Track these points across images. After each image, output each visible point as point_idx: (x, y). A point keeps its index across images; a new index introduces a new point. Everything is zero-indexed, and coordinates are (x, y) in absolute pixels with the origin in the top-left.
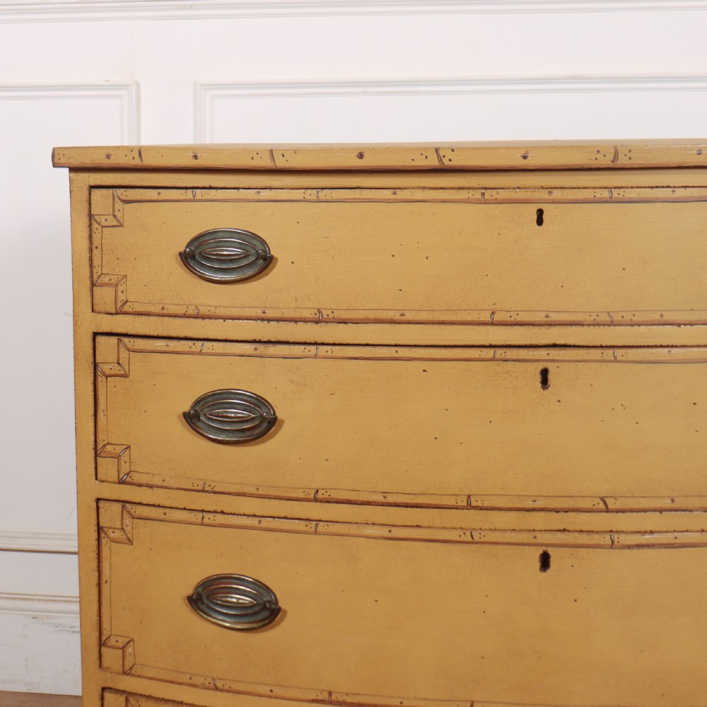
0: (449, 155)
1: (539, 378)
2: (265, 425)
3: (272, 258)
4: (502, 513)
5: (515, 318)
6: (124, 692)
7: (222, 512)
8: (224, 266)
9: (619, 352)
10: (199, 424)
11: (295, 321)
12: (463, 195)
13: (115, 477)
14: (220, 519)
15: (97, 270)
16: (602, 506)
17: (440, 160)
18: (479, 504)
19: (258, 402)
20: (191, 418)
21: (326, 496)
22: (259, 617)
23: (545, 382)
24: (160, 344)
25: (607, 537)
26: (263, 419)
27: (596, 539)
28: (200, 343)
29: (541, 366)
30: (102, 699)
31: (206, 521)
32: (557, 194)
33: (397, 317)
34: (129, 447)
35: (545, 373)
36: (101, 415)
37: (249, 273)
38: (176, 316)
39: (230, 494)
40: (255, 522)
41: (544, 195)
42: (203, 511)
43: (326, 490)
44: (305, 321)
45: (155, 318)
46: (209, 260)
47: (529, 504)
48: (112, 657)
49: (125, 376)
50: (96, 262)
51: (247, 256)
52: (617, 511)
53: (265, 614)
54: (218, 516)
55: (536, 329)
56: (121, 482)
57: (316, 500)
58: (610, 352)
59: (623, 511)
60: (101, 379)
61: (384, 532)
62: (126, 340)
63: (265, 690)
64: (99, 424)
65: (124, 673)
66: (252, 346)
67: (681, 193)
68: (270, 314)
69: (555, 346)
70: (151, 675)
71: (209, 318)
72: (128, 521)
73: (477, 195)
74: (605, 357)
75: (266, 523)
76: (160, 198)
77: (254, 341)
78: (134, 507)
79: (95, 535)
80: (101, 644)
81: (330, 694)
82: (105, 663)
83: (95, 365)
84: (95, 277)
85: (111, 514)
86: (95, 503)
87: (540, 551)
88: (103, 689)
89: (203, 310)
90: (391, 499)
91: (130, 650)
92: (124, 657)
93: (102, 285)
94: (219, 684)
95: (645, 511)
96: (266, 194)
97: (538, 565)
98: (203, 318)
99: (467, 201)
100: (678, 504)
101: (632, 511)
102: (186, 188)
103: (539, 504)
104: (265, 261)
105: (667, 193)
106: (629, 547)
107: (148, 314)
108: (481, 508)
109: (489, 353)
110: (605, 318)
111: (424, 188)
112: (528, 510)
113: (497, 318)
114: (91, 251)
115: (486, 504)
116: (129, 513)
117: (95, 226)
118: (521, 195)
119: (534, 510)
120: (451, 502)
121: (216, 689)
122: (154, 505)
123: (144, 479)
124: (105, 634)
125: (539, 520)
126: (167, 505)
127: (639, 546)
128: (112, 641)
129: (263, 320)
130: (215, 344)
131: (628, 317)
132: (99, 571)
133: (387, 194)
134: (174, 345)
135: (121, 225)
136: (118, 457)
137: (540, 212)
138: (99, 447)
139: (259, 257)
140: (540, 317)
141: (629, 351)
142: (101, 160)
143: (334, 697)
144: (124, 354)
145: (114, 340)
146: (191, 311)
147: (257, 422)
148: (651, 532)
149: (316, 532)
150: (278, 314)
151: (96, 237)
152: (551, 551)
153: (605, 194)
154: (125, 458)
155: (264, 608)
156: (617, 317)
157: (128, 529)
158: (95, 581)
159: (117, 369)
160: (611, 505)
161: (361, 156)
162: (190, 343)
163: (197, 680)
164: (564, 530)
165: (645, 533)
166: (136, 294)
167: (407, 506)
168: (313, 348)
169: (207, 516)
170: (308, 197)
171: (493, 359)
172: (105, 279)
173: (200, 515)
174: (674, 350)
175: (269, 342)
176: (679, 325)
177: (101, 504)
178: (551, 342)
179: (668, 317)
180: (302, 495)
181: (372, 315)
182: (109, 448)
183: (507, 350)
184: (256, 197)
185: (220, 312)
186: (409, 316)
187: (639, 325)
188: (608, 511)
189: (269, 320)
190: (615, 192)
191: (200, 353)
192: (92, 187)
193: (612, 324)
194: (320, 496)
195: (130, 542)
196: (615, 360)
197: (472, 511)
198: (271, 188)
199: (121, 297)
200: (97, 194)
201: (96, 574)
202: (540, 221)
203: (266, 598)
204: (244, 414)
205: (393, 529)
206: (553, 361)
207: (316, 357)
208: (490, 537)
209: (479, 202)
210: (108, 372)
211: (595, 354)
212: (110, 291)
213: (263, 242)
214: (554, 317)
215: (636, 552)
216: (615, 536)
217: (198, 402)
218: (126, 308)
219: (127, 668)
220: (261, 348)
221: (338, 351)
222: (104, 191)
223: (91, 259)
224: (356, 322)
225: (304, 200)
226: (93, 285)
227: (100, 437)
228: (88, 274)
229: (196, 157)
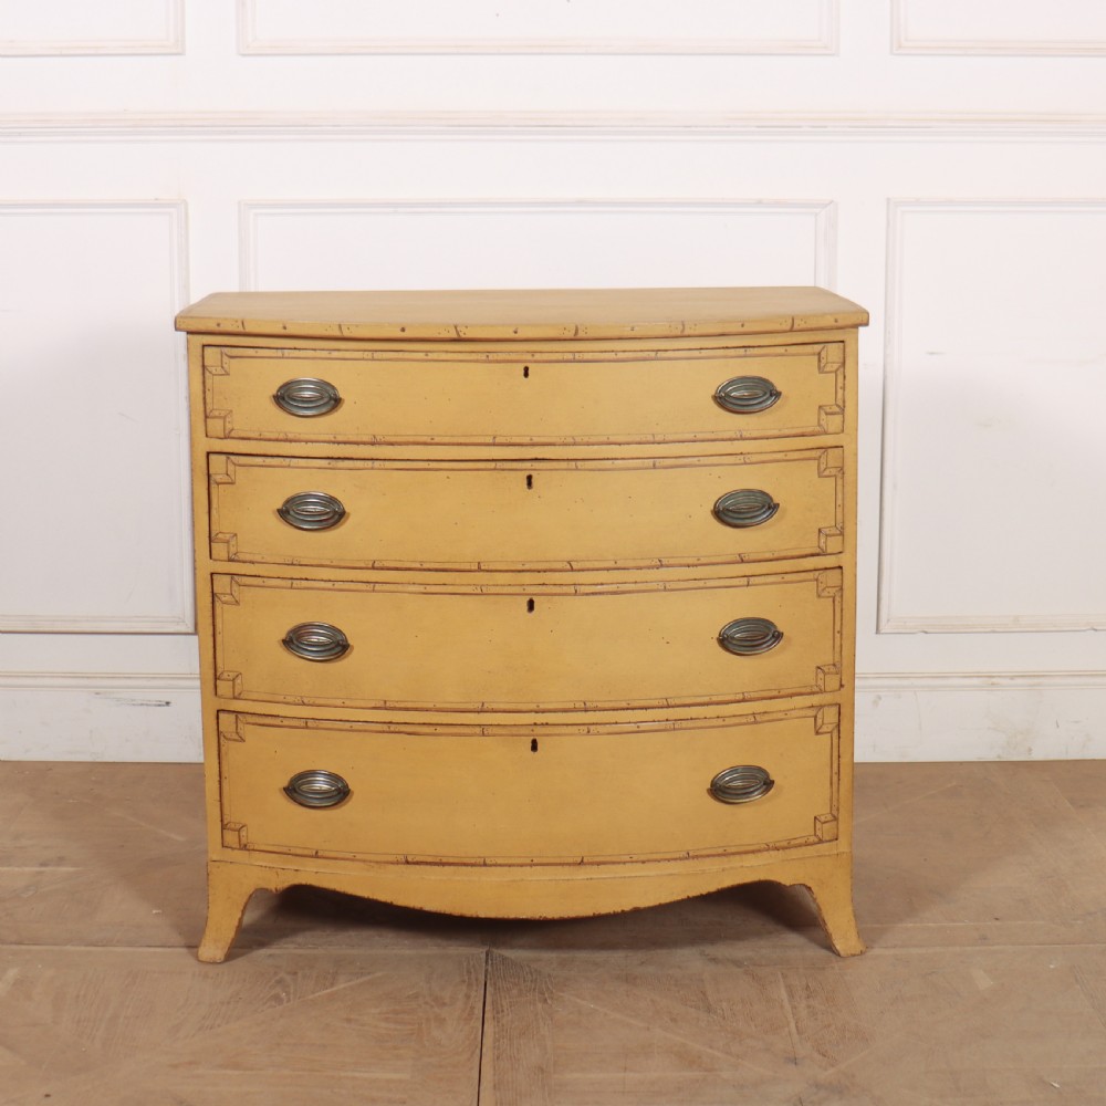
0: (464, 330)
1: (525, 482)
2: (337, 517)
3: (340, 399)
4: (502, 574)
5: (509, 440)
6: (234, 712)
7: (306, 579)
8: (306, 405)
9: (579, 463)
10: (289, 517)
11: (357, 443)
12: (474, 356)
13: (225, 556)
14: (304, 583)
15: (209, 407)
16: (568, 567)
17: (458, 333)
18: (486, 568)
19: (331, 501)
20: (284, 513)
21: (381, 565)
22: (333, 652)
23: (530, 484)
24: (259, 460)
25: (572, 587)
26: (335, 512)
27: (565, 590)
28: (288, 460)
29: (528, 473)
30: (218, 718)
31: (294, 585)
32: (538, 356)
33: (429, 440)
34: (236, 535)
35: (529, 478)
36: (214, 512)
37: (324, 410)
38: (270, 440)
39: (312, 566)
40: (329, 585)
41: (529, 357)
42: (292, 579)
43: (381, 561)
44: (364, 443)
45: (255, 442)
46: (295, 400)
47: (520, 567)
48: (224, 687)
49: (232, 483)
50: (208, 400)
51: (322, 398)
52: (579, 570)
53: (339, 649)
54: (303, 582)
55: (524, 449)
56: (230, 560)
57: (373, 568)
58: (573, 463)
59: (583, 570)
60: (213, 486)
61: (421, 589)
62: (232, 457)
63: (339, 702)
64: (213, 518)
65: (235, 698)
66: (328, 461)
67: (621, 355)
68: (340, 438)
69: (536, 459)
70: (255, 698)
71: (295, 441)
72: (235, 588)
73: (483, 357)
74: (570, 467)
75: (338, 585)
76: (258, 355)
77: (328, 458)
78: (240, 578)
79: (210, 599)
80: (216, 678)
81: (385, 702)
82: (219, 692)
83: (209, 476)
84: (208, 411)
85: (222, 584)
86: (209, 577)
87: (528, 598)
88: (218, 711)
89: (290, 436)
90: (426, 566)
91: (238, 681)
92: (234, 687)
93: (215, 417)
94: (306, 701)
95: (597, 570)
96: (335, 354)
97: (526, 608)
98: (291, 441)
99: (477, 361)
100: (618, 565)
101: (588, 570)
102: (277, 349)
103: (527, 567)
104: (336, 402)
105: (612, 356)
106: (587, 594)
107: (249, 439)
108: (487, 571)
109: (492, 465)
110: (570, 440)
111: (447, 352)
112: (519, 571)
113: (498, 440)
114: (204, 392)
115: (491, 567)
116: (237, 583)
117: (207, 374)
118: (513, 357)
119: (523, 571)
120: (467, 567)
121: (304, 704)
122: (255, 576)
123: (248, 557)
124: (219, 671)
125: (527, 578)
126: (265, 574)
127: (593, 594)
128: (225, 676)
129: (334, 443)
130: (300, 460)
131: (586, 439)
132: (214, 626)
133: (422, 355)
134: (269, 461)
135: (228, 374)
136: (228, 542)
137: (526, 369)
138: (213, 535)
139: (331, 398)
140: (527, 440)
141: (587, 463)
142: (212, 326)
143: (388, 704)
144: (231, 467)
145: (223, 457)
146: (281, 436)
147: (331, 515)
148: (602, 584)
149: (373, 591)
150: (345, 439)
151: (209, 382)
152: (535, 599)
153: (570, 356)
154: (233, 542)
155: (338, 644)
156: (578, 440)
157: (235, 594)
158: (211, 632)
159: (226, 479)
160: (575, 566)
161: (403, 330)
162: (281, 459)
163: (289, 699)
164: (543, 584)
165: (597, 585)
166: (240, 424)
167: (437, 570)
168: (370, 463)
169: (295, 582)
170: (365, 357)
171: (495, 469)
172: (217, 413)
173: (290, 581)
174: (616, 462)
175: (339, 458)
176: (620, 444)
177: (215, 577)
178: (534, 457)
179: (612, 439)
180: (363, 565)
181: (411, 439)
182: (220, 536)
183: (504, 463)
184: (328, 356)
185: (303, 437)
186: (437, 440)
187: (593, 444)
188: (572, 570)
189: (339, 443)
190: (577, 355)
191: (289, 466)
192: (204, 346)
193: (575, 444)
194: (376, 565)
195: (237, 603)
196: (577, 469)
197: (481, 573)
198: (339, 350)
199: (229, 426)
200: (208, 350)
201: (211, 628)
202: (526, 375)
203: (339, 638)
204: (319, 508)
205: (428, 587)
206: (535, 470)
207: (372, 469)
208: (493, 590)
209: (485, 362)
210: (219, 480)
211: (564, 465)
212: (221, 422)
213: (333, 388)
214: (536, 440)
215: (592, 597)
216: (578, 588)
217: (288, 502)
218: (233, 434)
219: (236, 694)
220: (333, 463)
221: (388, 464)
222: (214, 348)
223: (204, 398)
224: (400, 444)
225: (363, 359)
226: (206, 417)
227: (213, 527)
228: (202, 409)
229: (285, 328)
